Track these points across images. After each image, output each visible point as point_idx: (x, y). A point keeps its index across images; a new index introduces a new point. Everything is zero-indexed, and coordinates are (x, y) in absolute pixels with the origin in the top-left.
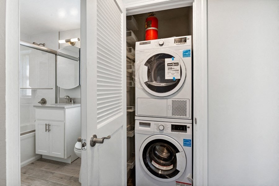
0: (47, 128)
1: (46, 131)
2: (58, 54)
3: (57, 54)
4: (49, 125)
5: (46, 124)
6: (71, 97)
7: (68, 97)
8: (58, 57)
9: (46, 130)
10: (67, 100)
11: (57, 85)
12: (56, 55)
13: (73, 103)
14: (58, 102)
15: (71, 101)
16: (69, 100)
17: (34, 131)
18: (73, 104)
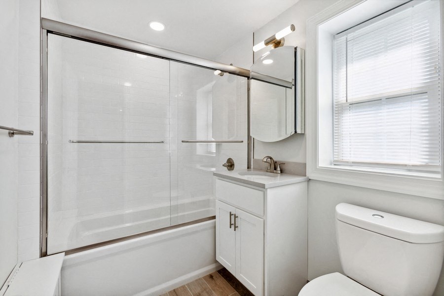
0: (233, 222)
1: (231, 227)
2: (253, 76)
3: (251, 77)
4: (236, 217)
5: (230, 213)
6: (275, 159)
7: (271, 158)
8: (252, 81)
9: (231, 225)
10: (267, 165)
11: (251, 135)
12: (248, 78)
13: (279, 172)
14: (252, 167)
15: (276, 167)
16: (273, 166)
17: (214, 217)
18: (279, 175)
